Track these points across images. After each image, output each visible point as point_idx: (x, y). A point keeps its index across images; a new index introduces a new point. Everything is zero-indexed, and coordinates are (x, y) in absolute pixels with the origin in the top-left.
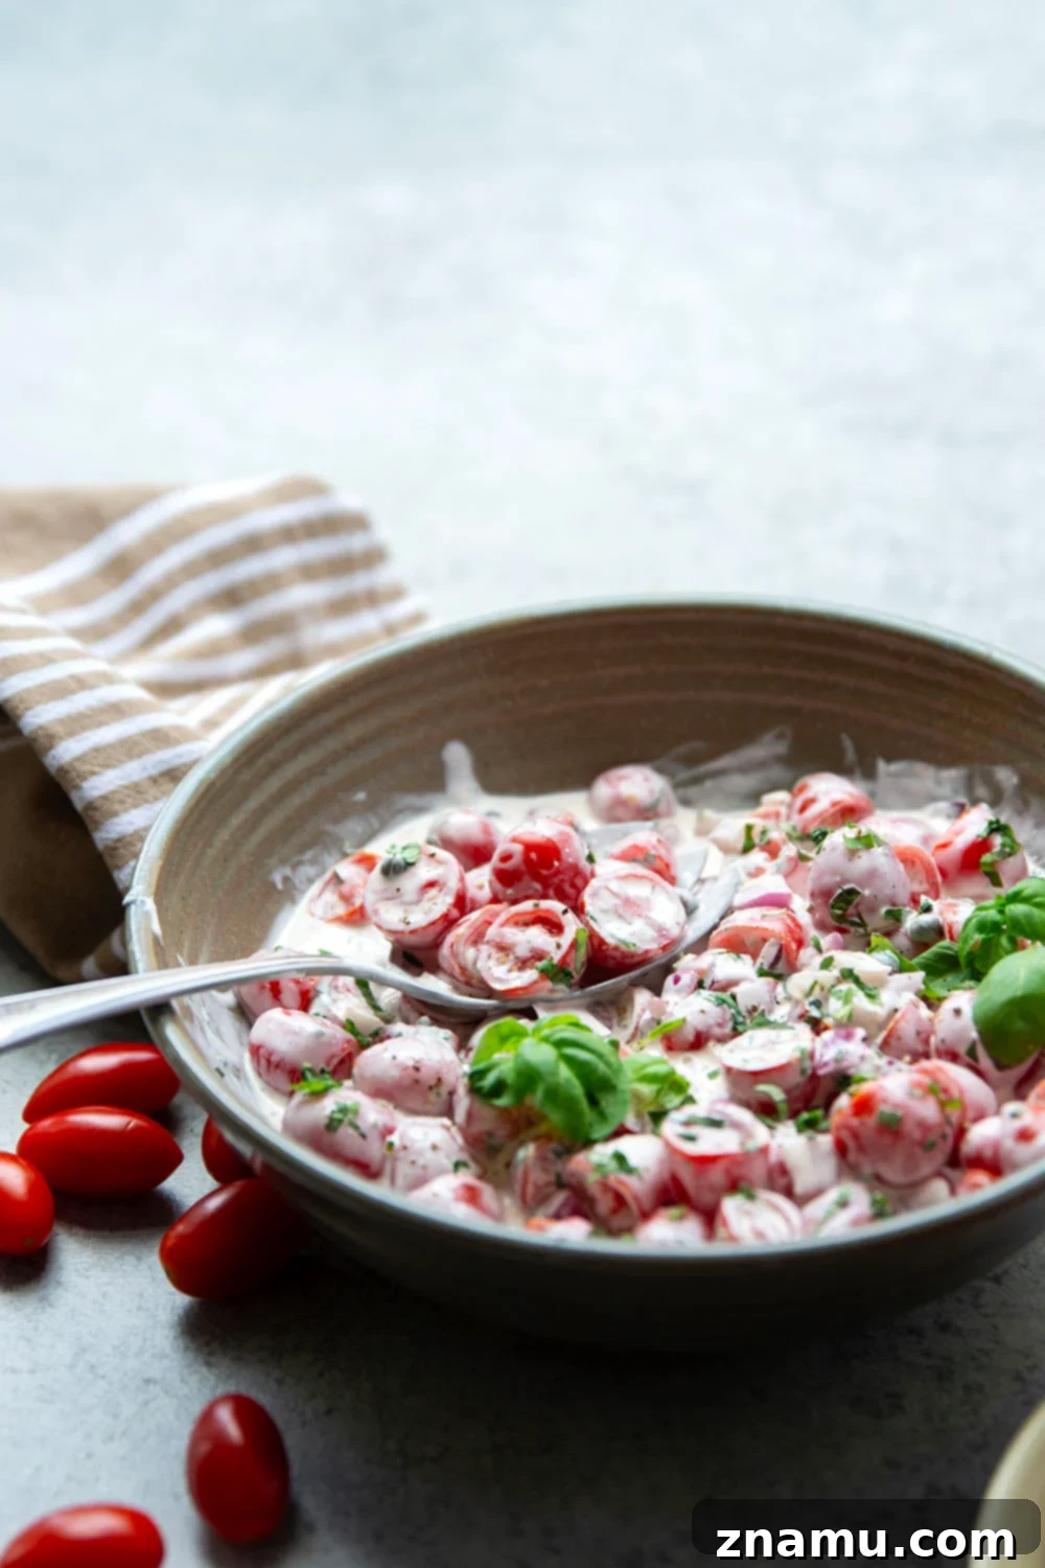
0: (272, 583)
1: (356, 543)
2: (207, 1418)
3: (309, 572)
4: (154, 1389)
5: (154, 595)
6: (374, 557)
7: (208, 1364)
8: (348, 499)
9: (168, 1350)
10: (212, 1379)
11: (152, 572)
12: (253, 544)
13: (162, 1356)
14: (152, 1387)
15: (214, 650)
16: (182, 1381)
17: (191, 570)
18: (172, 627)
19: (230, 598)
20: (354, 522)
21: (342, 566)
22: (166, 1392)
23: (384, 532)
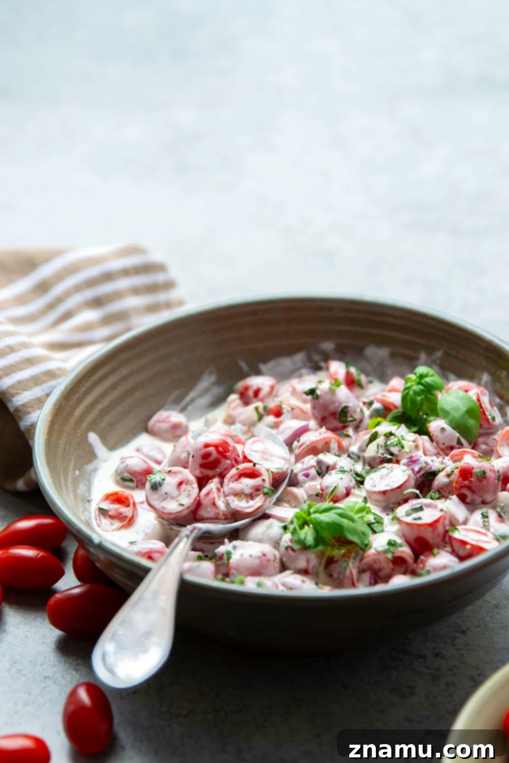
0: (117, 295)
1: (160, 278)
2: (73, 694)
3: (136, 291)
4: (49, 682)
5: (59, 300)
6: (169, 285)
7: (76, 670)
8: (156, 256)
9: (56, 663)
10: (78, 677)
11: (58, 289)
12: (108, 277)
13: (54, 666)
14: (48, 680)
15: (88, 327)
16: (63, 677)
17: (78, 289)
18: (68, 315)
19: (97, 302)
20: (158, 268)
21: (152, 289)
22: (55, 682)
23: (174, 273)
